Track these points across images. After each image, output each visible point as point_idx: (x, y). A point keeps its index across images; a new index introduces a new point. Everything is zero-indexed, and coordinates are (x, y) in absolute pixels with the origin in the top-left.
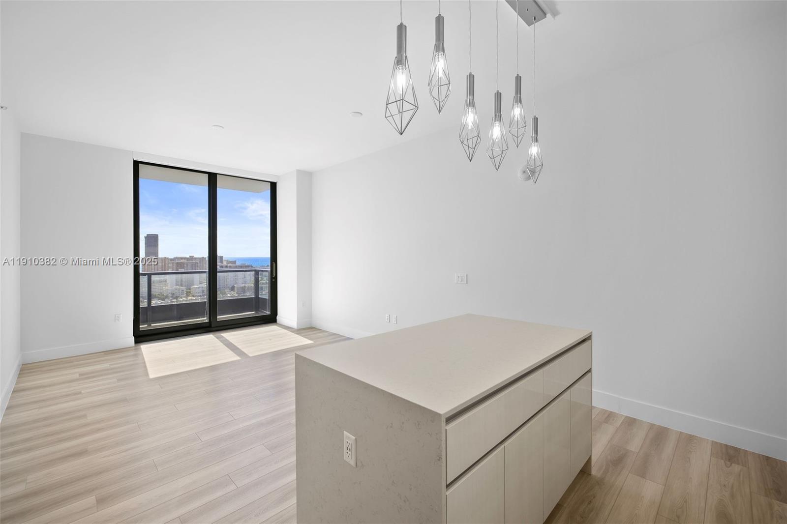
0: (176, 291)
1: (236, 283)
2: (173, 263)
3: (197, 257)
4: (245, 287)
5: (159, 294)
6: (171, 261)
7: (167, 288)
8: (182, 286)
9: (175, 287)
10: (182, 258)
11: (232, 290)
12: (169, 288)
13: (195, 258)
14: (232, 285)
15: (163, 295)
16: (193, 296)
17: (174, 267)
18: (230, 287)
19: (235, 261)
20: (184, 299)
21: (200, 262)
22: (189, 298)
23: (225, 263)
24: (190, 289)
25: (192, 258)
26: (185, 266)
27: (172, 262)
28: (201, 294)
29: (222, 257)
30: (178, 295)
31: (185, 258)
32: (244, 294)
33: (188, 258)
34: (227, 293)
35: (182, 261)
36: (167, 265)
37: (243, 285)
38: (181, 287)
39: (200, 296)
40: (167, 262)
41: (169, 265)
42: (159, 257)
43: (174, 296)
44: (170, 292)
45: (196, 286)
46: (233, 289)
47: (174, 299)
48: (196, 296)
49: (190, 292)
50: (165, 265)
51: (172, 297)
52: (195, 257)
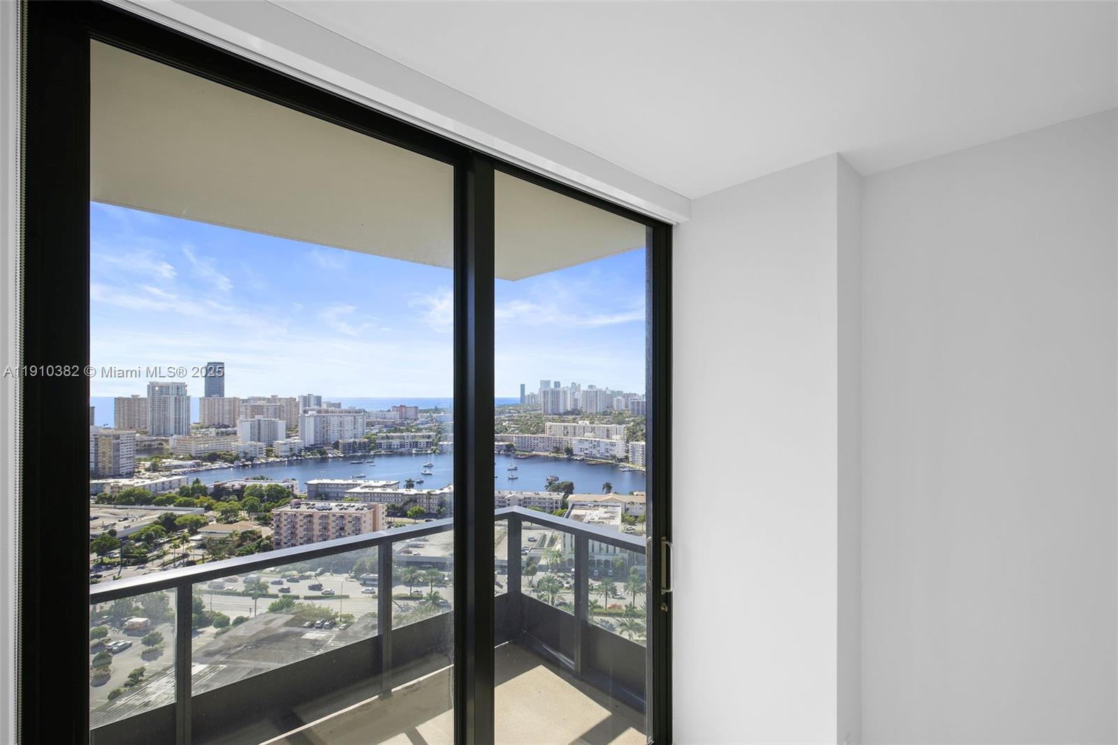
0: (252, 449)
1: (341, 438)
2: (246, 406)
3: (282, 397)
4: (355, 442)
5: (225, 454)
6: (243, 402)
7: (236, 443)
8: (259, 441)
9: (249, 442)
10: (260, 399)
11: (334, 448)
12: (239, 445)
13: (280, 399)
14: (336, 440)
15: (231, 455)
16: (276, 457)
17: (248, 411)
18: (332, 443)
19: (340, 404)
20: (264, 461)
21: (287, 405)
22: (271, 460)
23: (324, 406)
24: (271, 446)
25: (274, 398)
26: (265, 410)
27: (245, 404)
28: (288, 454)
29: (320, 397)
30: (254, 455)
31: (264, 399)
32: (354, 454)
33: (269, 399)
34: (328, 451)
35: (259, 403)
36: (237, 409)
37: (352, 440)
38: (259, 443)
39: (288, 457)
40: (237, 404)
41: (241, 409)
42: (226, 396)
43: (248, 456)
44: (241, 450)
45: (281, 442)
46: (336, 446)
47: (247, 460)
48: (281, 457)
49: (271, 451)
50: (234, 409)
51: (244, 457)
52: (279, 397)
